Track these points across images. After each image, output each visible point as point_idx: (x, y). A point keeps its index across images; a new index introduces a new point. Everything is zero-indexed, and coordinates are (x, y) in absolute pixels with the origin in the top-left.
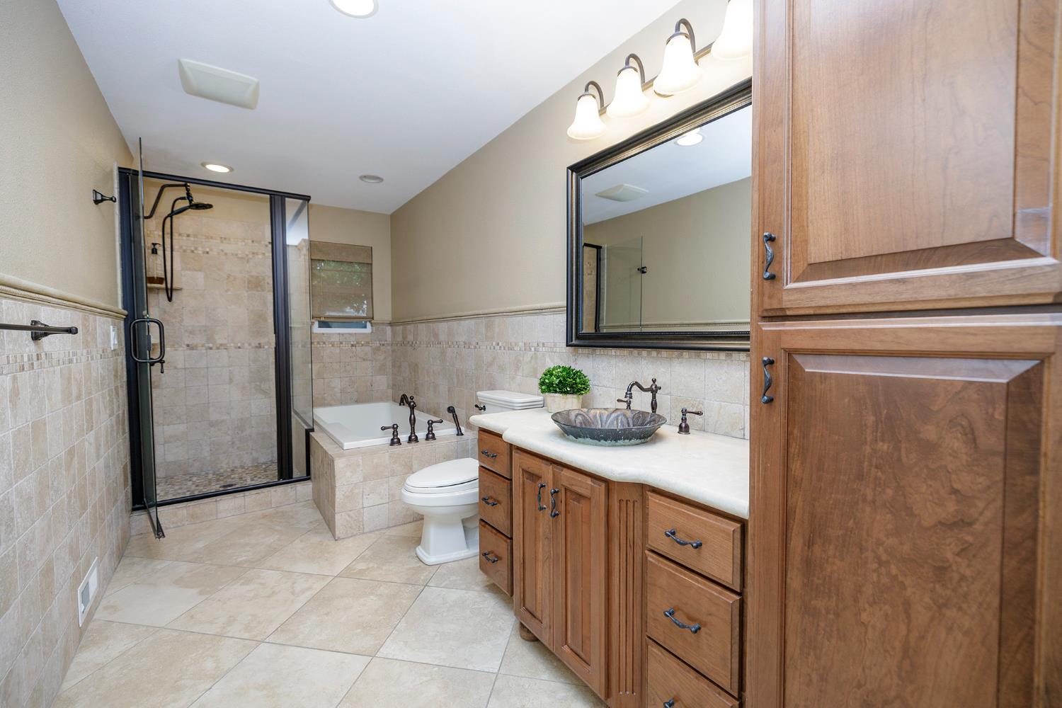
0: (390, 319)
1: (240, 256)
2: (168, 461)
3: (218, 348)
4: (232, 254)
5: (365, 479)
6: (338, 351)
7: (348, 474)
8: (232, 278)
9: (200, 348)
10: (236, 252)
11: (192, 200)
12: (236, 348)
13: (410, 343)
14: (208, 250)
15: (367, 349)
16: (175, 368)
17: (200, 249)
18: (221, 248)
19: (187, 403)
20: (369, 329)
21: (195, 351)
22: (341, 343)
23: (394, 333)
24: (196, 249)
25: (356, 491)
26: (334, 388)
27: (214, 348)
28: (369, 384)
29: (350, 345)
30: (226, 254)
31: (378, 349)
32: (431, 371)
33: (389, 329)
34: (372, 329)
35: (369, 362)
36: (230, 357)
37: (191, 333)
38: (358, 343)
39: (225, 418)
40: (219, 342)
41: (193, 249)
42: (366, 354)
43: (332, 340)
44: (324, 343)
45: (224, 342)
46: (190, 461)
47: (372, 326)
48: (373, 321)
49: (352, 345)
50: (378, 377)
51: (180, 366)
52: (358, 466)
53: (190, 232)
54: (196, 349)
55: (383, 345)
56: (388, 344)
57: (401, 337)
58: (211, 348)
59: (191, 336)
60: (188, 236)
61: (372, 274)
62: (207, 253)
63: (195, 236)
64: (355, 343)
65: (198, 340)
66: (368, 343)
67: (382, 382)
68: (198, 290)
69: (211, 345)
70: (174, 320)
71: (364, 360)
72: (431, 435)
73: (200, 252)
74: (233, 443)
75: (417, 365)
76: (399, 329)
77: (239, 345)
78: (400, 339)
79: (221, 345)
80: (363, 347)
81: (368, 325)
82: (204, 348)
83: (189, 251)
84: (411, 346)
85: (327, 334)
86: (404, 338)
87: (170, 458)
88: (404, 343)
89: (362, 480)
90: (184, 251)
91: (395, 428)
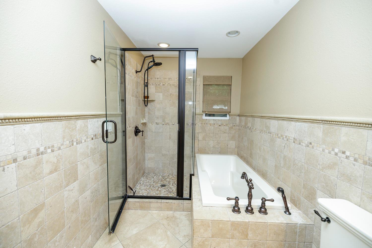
0: (239, 113)
1: (175, 85)
2: (149, 167)
3: (166, 125)
4: (173, 85)
5: (213, 237)
6: (213, 128)
7: (202, 231)
8: (172, 95)
9: (160, 124)
10: (174, 84)
11: (155, 62)
12: (172, 125)
13: (249, 128)
14: (164, 84)
15: (227, 128)
16: (152, 132)
17: (161, 83)
18: (169, 83)
19: (155, 146)
20: (228, 118)
21: (158, 125)
22: (214, 124)
23: (240, 120)
24: (160, 83)
25: (206, 243)
26: (210, 145)
27: (165, 124)
28: (226, 145)
29: (218, 125)
30: (170, 85)
31: (232, 128)
32: (262, 148)
33: (238, 118)
34: (230, 118)
35: (227, 134)
36: (170, 128)
37: (158, 118)
38: (222, 124)
39: (167, 153)
40: (166, 122)
41: (159, 84)
42: (226, 130)
43: (211, 122)
44: (207, 124)
45: (168, 122)
46: (156, 168)
47: (229, 116)
48: (230, 114)
49: (219, 125)
50: (231, 142)
51: (154, 131)
52: (209, 227)
53: (158, 77)
54: (159, 125)
55: (235, 126)
56: (237, 126)
57: (244, 123)
58: (164, 124)
59: (157, 119)
60: (158, 78)
61: (231, 90)
62: (164, 85)
63: (160, 78)
64: (221, 124)
65: (160, 121)
66: (227, 125)
67: (232, 144)
68: (160, 100)
69: (164, 123)
70: (152, 113)
71: (225, 133)
72: (263, 210)
73: (162, 85)
74: (170, 164)
75: (252, 141)
76: (243, 118)
77: (173, 123)
78: (243, 124)
79: (167, 123)
80: (224, 127)
81: (228, 115)
82: (161, 124)
83: (158, 85)
84: (250, 129)
85: (208, 120)
86: (246, 124)
87: (149, 166)
88: (246, 127)
89: (211, 237)
90: (156, 85)
91: (237, 199)
